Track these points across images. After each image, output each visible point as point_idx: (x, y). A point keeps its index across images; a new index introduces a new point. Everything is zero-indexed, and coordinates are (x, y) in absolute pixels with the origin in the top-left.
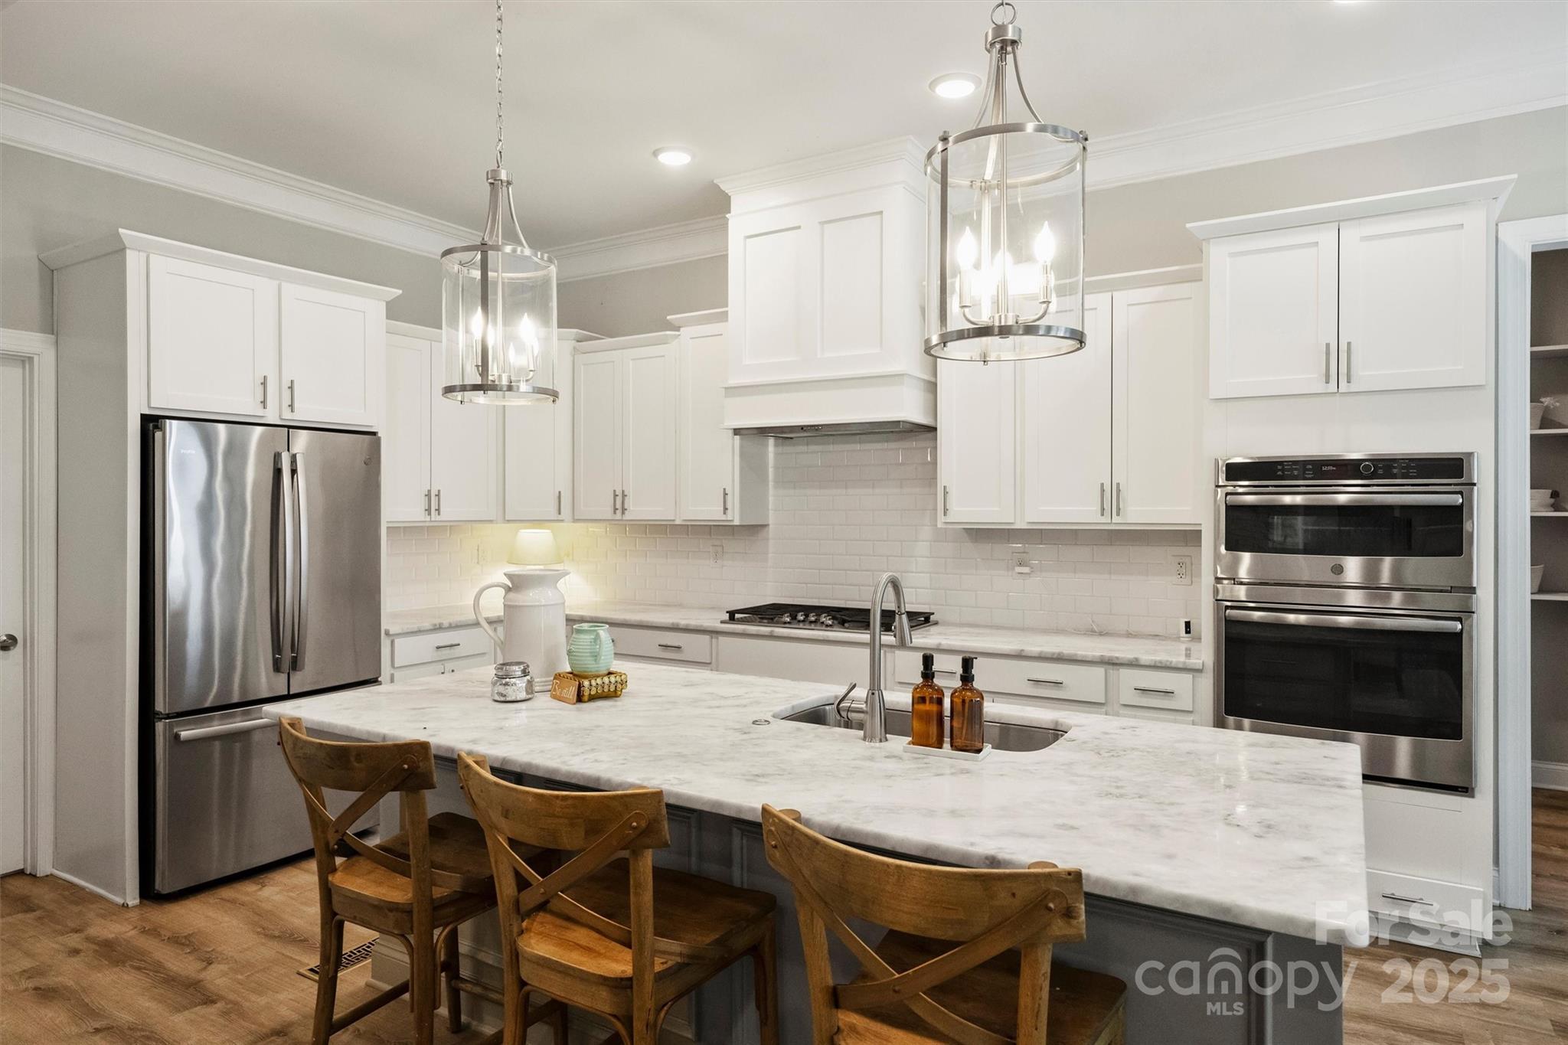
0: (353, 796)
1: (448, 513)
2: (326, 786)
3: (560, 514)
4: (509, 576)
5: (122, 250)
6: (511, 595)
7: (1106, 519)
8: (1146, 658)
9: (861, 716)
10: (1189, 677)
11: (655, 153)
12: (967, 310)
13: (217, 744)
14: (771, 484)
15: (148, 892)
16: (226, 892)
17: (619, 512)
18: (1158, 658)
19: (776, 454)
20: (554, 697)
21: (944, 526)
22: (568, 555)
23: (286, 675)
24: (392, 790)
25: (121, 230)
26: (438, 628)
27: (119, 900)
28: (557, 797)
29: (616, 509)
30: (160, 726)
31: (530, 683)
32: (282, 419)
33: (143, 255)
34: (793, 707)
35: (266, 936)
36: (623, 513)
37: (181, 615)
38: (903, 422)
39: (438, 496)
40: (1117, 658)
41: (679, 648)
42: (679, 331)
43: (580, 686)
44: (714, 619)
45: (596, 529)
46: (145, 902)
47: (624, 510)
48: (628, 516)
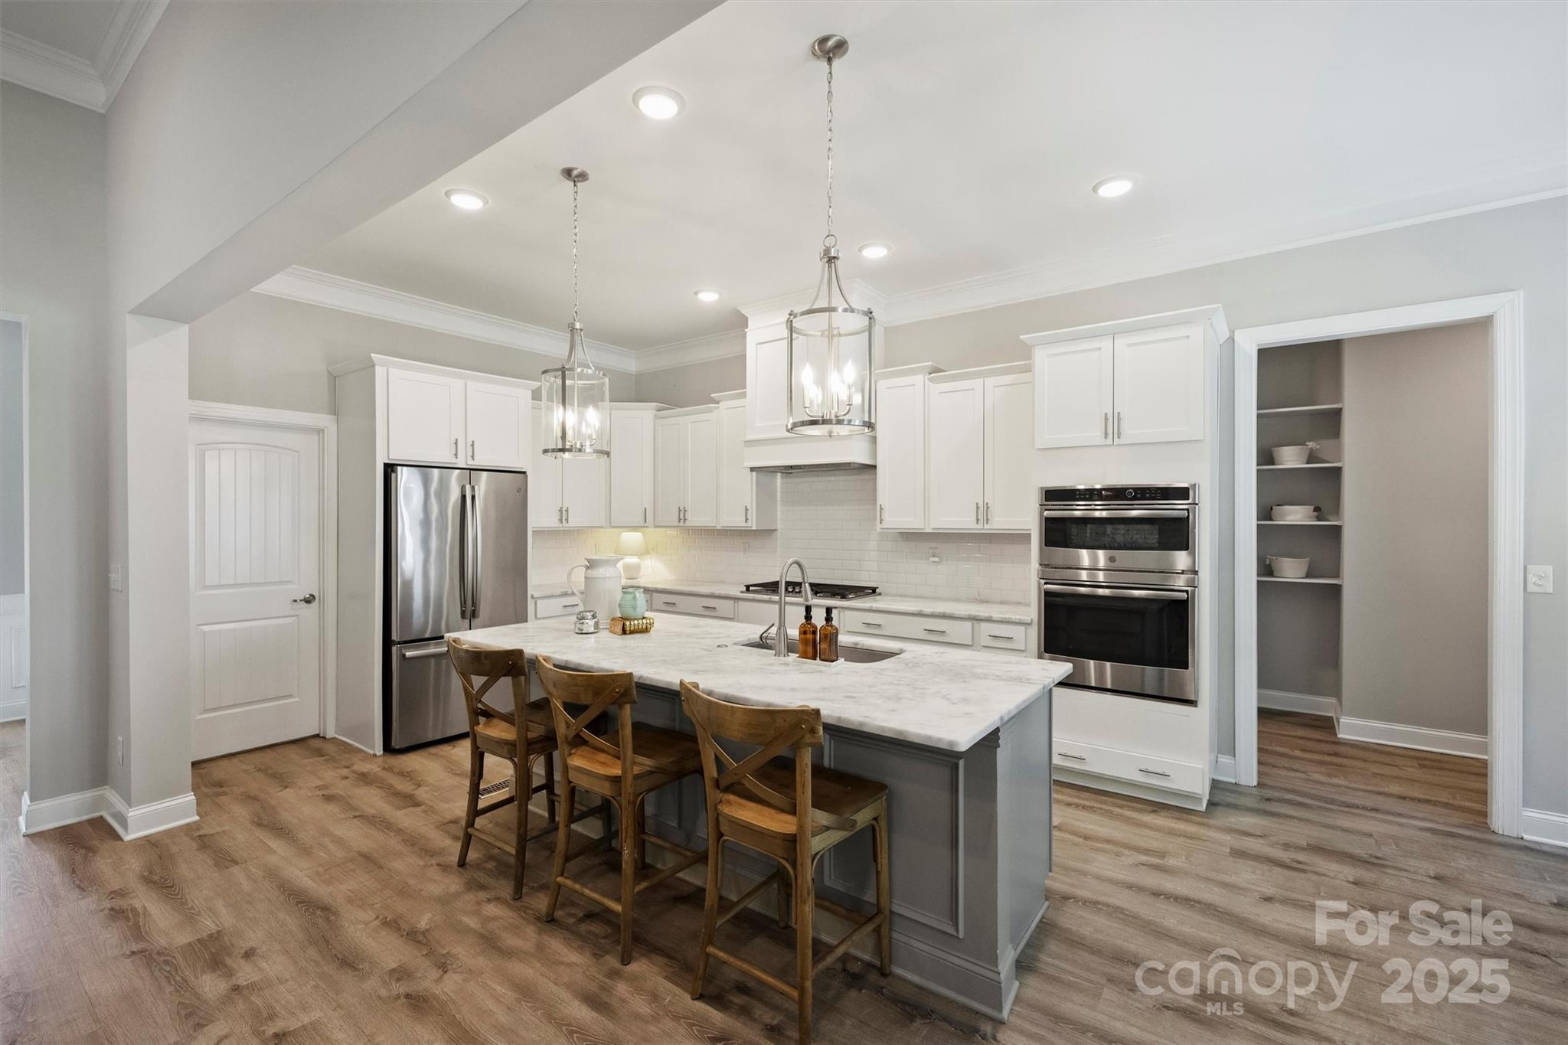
0: (484, 679)
1: (574, 522)
2: (473, 674)
3: (645, 522)
4: (588, 560)
5: (373, 366)
6: (589, 571)
7: (980, 526)
8: (996, 616)
9: (773, 641)
10: (1022, 628)
11: (696, 293)
12: (807, 409)
13: (433, 660)
14: (779, 503)
15: (388, 748)
16: (433, 750)
17: (682, 521)
18: (1007, 616)
19: (782, 483)
20: (611, 632)
21: (882, 531)
22: (654, 549)
23: (468, 621)
24: (505, 676)
25: (372, 355)
26: (565, 594)
27: (372, 752)
28: (578, 675)
29: (680, 520)
30: (394, 649)
31: (597, 624)
32: (467, 464)
33: (385, 368)
34: (749, 639)
35: (453, 773)
36: (684, 522)
37: (408, 585)
38: (853, 463)
39: (567, 511)
40: (979, 616)
41: (714, 608)
42: (718, 403)
43: (624, 625)
44: (737, 591)
45: (669, 532)
46: (386, 753)
47: (685, 520)
48: (688, 524)
